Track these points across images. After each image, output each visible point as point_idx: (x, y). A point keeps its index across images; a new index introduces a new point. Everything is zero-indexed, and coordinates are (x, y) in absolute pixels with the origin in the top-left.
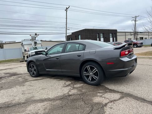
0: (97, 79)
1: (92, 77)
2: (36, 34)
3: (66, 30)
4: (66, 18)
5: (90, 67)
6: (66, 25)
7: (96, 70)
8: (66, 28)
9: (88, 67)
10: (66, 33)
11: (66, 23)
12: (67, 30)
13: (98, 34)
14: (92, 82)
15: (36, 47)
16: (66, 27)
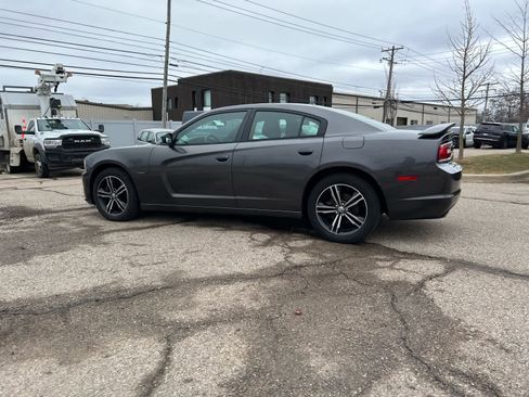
0: (360, 224)
1: (344, 218)
2: (60, 71)
3: (166, 68)
4: (168, 23)
5: (341, 188)
6: (167, 47)
7: (360, 197)
8: (164, 59)
9: (333, 188)
10: (166, 78)
11: (168, 42)
12: (169, 67)
13: (273, 93)
14: (341, 234)
15: (58, 121)
16: (164, 54)
